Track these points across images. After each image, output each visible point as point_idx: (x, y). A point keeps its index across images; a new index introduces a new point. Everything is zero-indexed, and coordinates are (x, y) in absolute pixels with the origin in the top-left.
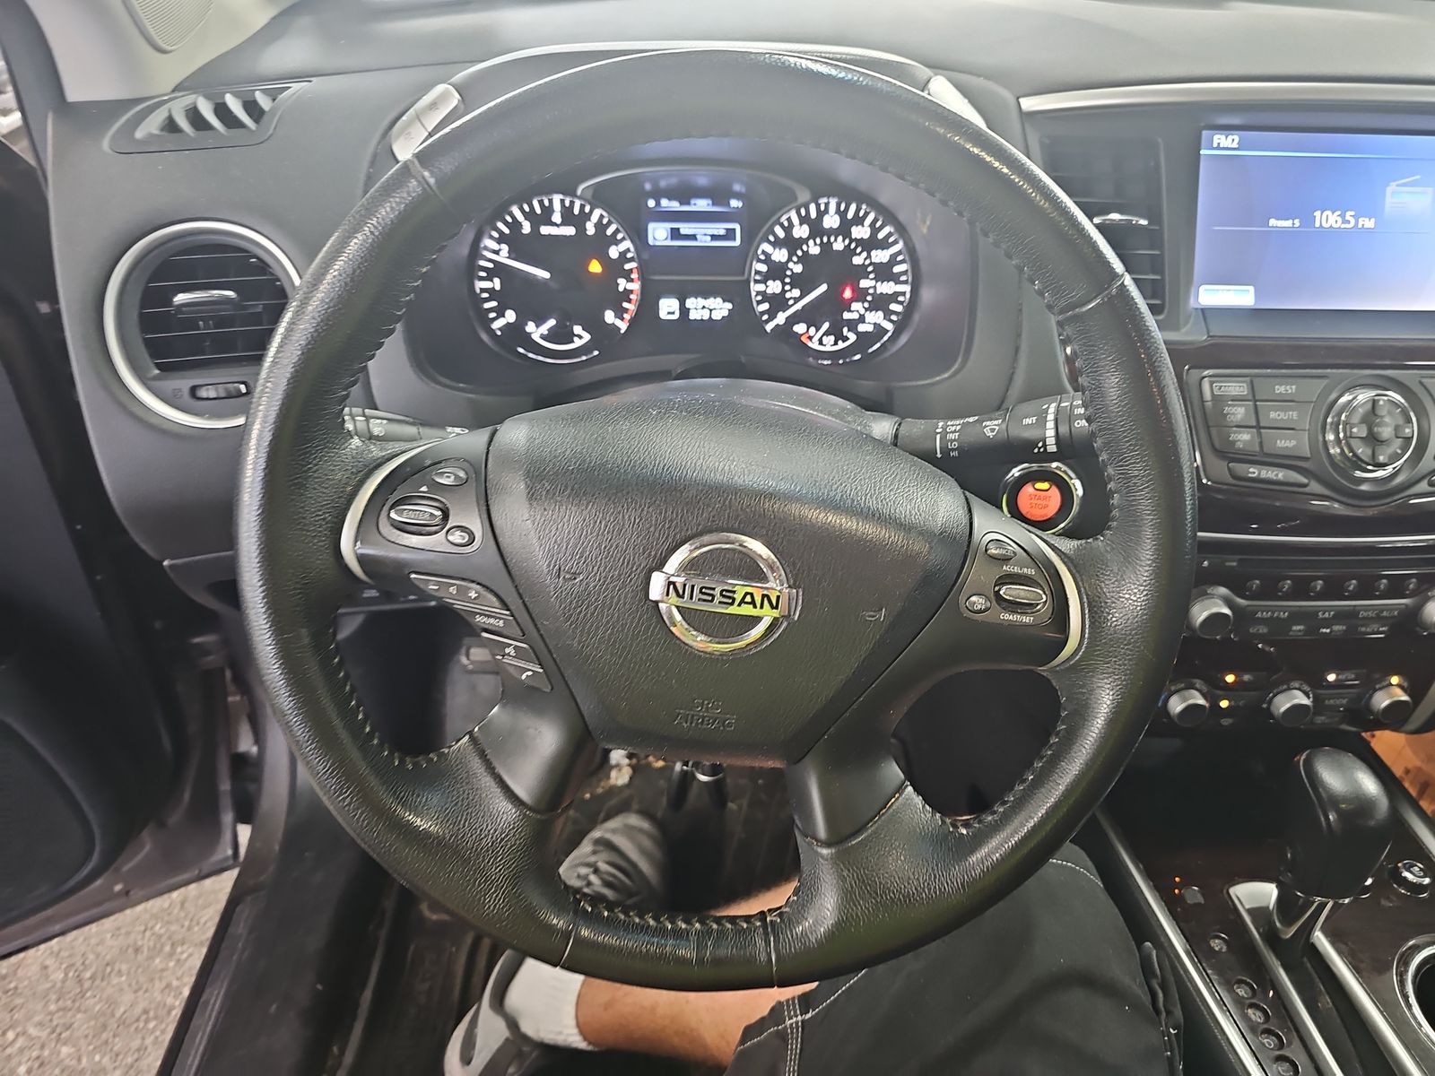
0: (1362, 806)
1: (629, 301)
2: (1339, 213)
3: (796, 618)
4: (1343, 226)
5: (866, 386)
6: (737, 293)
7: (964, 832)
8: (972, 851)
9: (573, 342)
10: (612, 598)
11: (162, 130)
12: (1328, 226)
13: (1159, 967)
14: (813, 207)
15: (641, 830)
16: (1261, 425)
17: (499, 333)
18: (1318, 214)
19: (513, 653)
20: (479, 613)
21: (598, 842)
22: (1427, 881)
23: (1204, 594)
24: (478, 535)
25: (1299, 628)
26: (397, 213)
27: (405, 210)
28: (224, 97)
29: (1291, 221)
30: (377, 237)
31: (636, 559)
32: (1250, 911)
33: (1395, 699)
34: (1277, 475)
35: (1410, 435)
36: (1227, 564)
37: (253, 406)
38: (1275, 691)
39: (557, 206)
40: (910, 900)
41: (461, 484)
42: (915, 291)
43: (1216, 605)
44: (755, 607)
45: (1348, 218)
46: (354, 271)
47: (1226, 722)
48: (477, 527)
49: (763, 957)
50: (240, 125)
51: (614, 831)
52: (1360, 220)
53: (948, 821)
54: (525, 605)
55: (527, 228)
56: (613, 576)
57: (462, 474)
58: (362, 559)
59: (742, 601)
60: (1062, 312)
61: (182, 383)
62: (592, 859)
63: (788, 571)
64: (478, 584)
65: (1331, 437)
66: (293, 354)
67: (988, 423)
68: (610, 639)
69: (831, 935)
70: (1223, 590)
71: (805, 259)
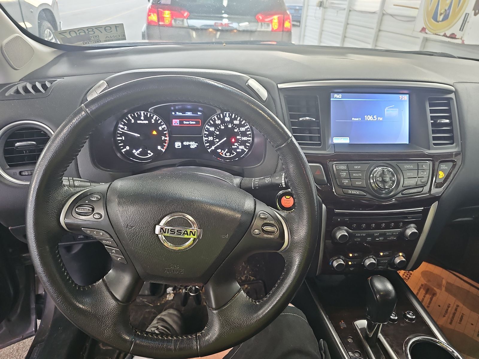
0: (387, 293)
1: (165, 143)
2: (372, 116)
3: (201, 238)
4: (373, 120)
5: (236, 168)
6: (199, 140)
7: (258, 304)
8: (260, 309)
9: (148, 155)
10: (144, 233)
11: (15, 93)
12: (369, 120)
13: (324, 346)
14: (221, 115)
15: (174, 314)
16: (351, 178)
17: (124, 153)
18: (366, 116)
19: (114, 252)
20: (103, 240)
21: (159, 319)
22: (414, 317)
23: (340, 229)
24: (103, 215)
25: (369, 238)
26: (78, 121)
27: (80, 120)
28: (35, 83)
29: (358, 119)
30: (72, 128)
31: (151, 221)
32: (360, 329)
33: (401, 260)
34: (357, 193)
35: (394, 180)
36: (346, 219)
37: (33, 178)
38: (365, 259)
39: (142, 115)
40: (241, 326)
41: (99, 200)
42: (253, 140)
43: (344, 232)
44: (188, 235)
45: (375, 117)
46: (65, 138)
47: (352, 269)
48: (103, 213)
49: (195, 347)
50: (40, 91)
51: (164, 315)
52: (378, 118)
53: (254, 301)
54: (118, 236)
55: (133, 121)
56: (143, 227)
57: (99, 197)
58: (67, 224)
59: (184, 233)
60: (276, 147)
61: (17, 170)
62: (157, 325)
63: (198, 224)
64: (103, 230)
65: (372, 181)
66: (46, 162)
67: (266, 179)
68: (143, 246)
69: (217, 339)
70: (346, 228)
71: (220, 130)
